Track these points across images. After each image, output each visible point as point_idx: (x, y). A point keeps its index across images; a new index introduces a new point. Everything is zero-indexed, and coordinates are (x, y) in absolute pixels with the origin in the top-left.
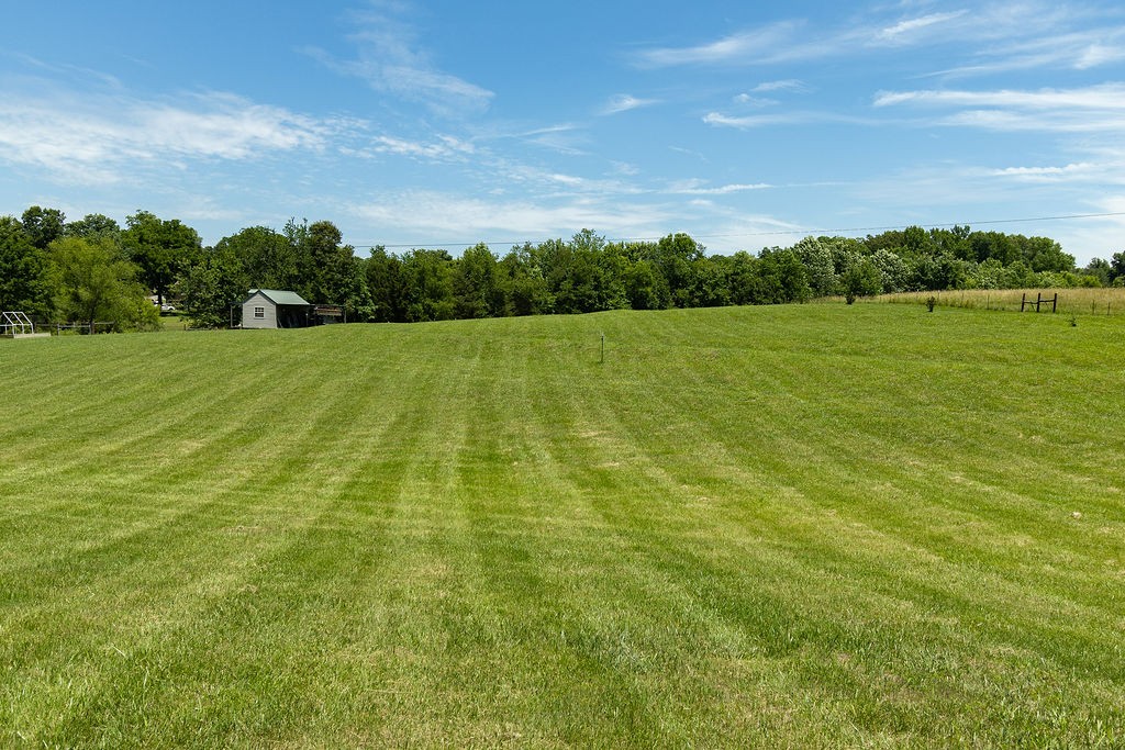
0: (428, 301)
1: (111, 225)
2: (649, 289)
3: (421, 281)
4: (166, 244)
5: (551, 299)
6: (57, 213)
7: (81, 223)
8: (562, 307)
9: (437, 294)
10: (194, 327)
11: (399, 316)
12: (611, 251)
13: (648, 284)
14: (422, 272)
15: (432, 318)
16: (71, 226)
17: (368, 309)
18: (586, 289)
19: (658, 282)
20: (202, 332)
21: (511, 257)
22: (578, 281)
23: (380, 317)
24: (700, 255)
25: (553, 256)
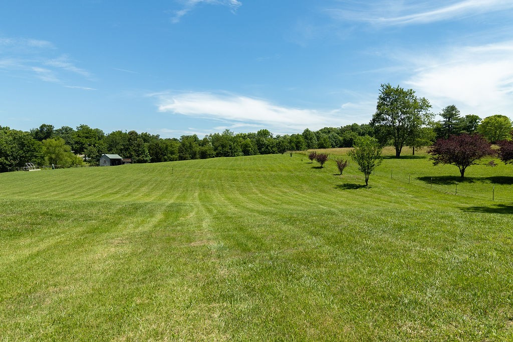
0: (169, 155)
1: (71, 129)
2: (250, 149)
3: (167, 148)
4: (87, 137)
5: (215, 153)
6: (51, 126)
7: (60, 129)
8: (218, 155)
9: (172, 153)
10: (90, 166)
11: (159, 160)
12: (238, 136)
13: (250, 147)
14: (167, 146)
15: (170, 160)
16: (56, 130)
17: (147, 158)
18: (227, 149)
19: (252, 147)
20: (92, 167)
21: (205, 139)
22: (223, 146)
23: (152, 161)
24: (271, 137)
25: (216, 138)
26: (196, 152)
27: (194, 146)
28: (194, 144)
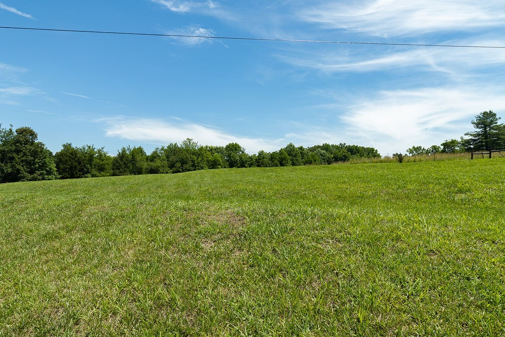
21: (155, 153)
24: (243, 153)
25: (172, 151)
26: (142, 169)
27: (138, 159)
28: (138, 158)
